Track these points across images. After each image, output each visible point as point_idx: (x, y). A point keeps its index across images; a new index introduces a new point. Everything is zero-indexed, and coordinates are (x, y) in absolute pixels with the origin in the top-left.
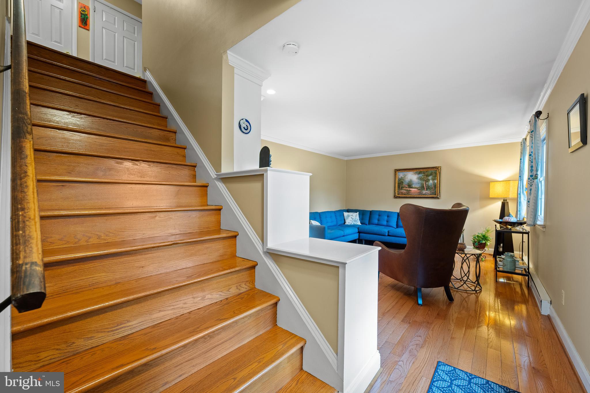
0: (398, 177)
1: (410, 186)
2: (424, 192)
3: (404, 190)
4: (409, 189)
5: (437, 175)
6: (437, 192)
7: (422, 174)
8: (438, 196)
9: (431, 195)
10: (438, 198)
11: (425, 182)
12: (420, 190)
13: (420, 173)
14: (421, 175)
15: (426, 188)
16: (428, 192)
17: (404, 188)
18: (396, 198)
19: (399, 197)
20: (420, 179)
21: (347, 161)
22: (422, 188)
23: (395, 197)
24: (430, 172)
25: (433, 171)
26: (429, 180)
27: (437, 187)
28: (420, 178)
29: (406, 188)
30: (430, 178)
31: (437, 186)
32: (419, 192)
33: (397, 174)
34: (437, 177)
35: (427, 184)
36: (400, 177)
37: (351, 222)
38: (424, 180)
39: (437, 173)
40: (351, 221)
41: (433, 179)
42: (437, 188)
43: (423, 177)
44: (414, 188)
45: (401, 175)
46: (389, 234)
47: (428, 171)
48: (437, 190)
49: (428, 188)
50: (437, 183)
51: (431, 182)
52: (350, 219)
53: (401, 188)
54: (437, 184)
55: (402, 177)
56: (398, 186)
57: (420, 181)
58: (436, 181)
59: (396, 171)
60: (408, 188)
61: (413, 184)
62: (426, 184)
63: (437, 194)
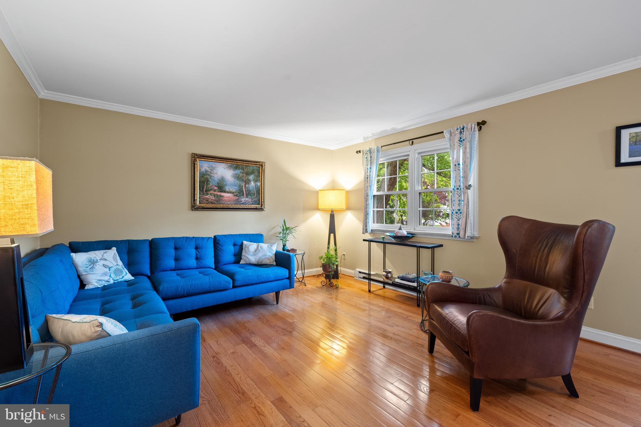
0: (200, 170)
1: (221, 188)
2: (243, 199)
3: (211, 195)
4: (219, 194)
5: (260, 175)
6: (260, 201)
7: (241, 171)
8: (263, 207)
9: (253, 204)
10: (261, 209)
11: (244, 183)
12: (236, 196)
13: (236, 168)
14: (238, 172)
15: (246, 194)
16: (248, 199)
17: (211, 192)
18: (197, 210)
19: (204, 209)
20: (237, 177)
21: (43, 102)
22: (240, 193)
23: (194, 208)
24: (251, 168)
25: (255, 168)
26: (250, 181)
27: (260, 193)
28: (238, 175)
29: (215, 191)
30: (251, 177)
31: (260, 191)
32: (236, 200)
33: (198, 164)
34: (260, 177)
35: (247, 188)
36: (203, 170)
37: (107, 278)
38: (243, 181)
39: (261, 171)
40: (105, 274)
41: (256, 181)
42: (260, 195)
43: (241, 175)
44: (228, 193)
45: (203, 166)
46: (236, 284)
47: (248, 166)
48: (260, 197)
49: (249, 194)
50: (260, 187)
51: (252, 184)
52: (99, 268)
53: (206, 191)
54: (260, 189)
55: (206, 171)
56: (200, 186)
57: (237, 182)
58: (259, 184)
59: (195, 157)
60: (218, 191)
61: (226, 185)
62: (245, 187)
63: (260, 203)
